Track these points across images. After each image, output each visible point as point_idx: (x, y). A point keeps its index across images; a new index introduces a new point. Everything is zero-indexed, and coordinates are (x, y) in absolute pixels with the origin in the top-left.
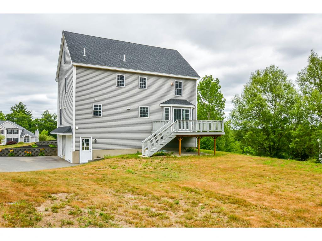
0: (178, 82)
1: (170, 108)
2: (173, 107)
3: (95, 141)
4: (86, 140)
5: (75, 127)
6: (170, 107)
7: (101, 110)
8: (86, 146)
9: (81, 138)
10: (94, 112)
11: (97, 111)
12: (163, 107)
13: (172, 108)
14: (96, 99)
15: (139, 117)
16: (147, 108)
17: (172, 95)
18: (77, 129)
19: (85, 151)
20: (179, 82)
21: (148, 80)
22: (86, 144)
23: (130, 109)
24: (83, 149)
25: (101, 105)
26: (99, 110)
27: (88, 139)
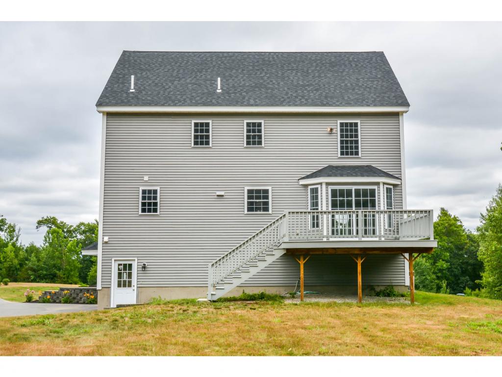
0: (347, 124)
1: (321, 188)
2: (328, 184)
3: (144, 267)
4: (125, 265)
5: (103, 238)
6: (321, 184)
7: (158, 200)
8: (125, 277)
9: (115, 260)
10: (144, 204)
11: (149, 204)
12: (306, 186)
13: (324, 186)
14: (146, 178)
15: (246, 212)
16: (266, 191)
17: (333, 156)
18: (106, 243)
19: (122, 289)
20: (351, 124)
21: (267, 128)
22: (125, 274)
23: (223, 196)
24: (119, 285)
25: (158, 188)
26: (152, 201)
27: (130, 262)
